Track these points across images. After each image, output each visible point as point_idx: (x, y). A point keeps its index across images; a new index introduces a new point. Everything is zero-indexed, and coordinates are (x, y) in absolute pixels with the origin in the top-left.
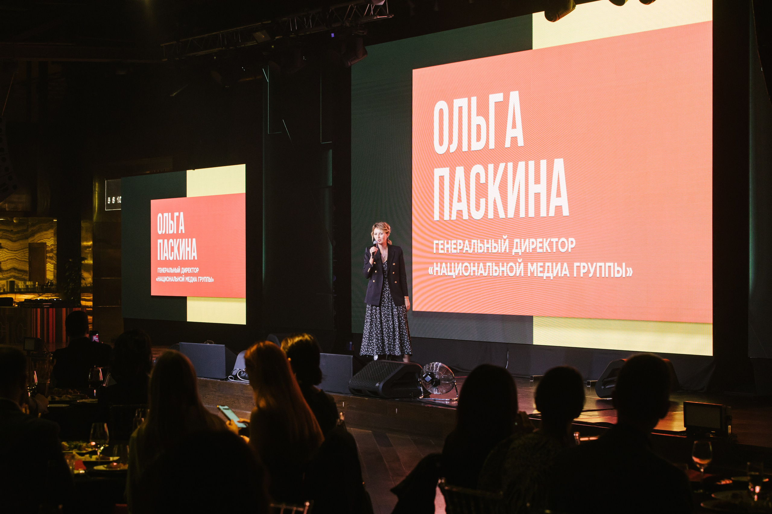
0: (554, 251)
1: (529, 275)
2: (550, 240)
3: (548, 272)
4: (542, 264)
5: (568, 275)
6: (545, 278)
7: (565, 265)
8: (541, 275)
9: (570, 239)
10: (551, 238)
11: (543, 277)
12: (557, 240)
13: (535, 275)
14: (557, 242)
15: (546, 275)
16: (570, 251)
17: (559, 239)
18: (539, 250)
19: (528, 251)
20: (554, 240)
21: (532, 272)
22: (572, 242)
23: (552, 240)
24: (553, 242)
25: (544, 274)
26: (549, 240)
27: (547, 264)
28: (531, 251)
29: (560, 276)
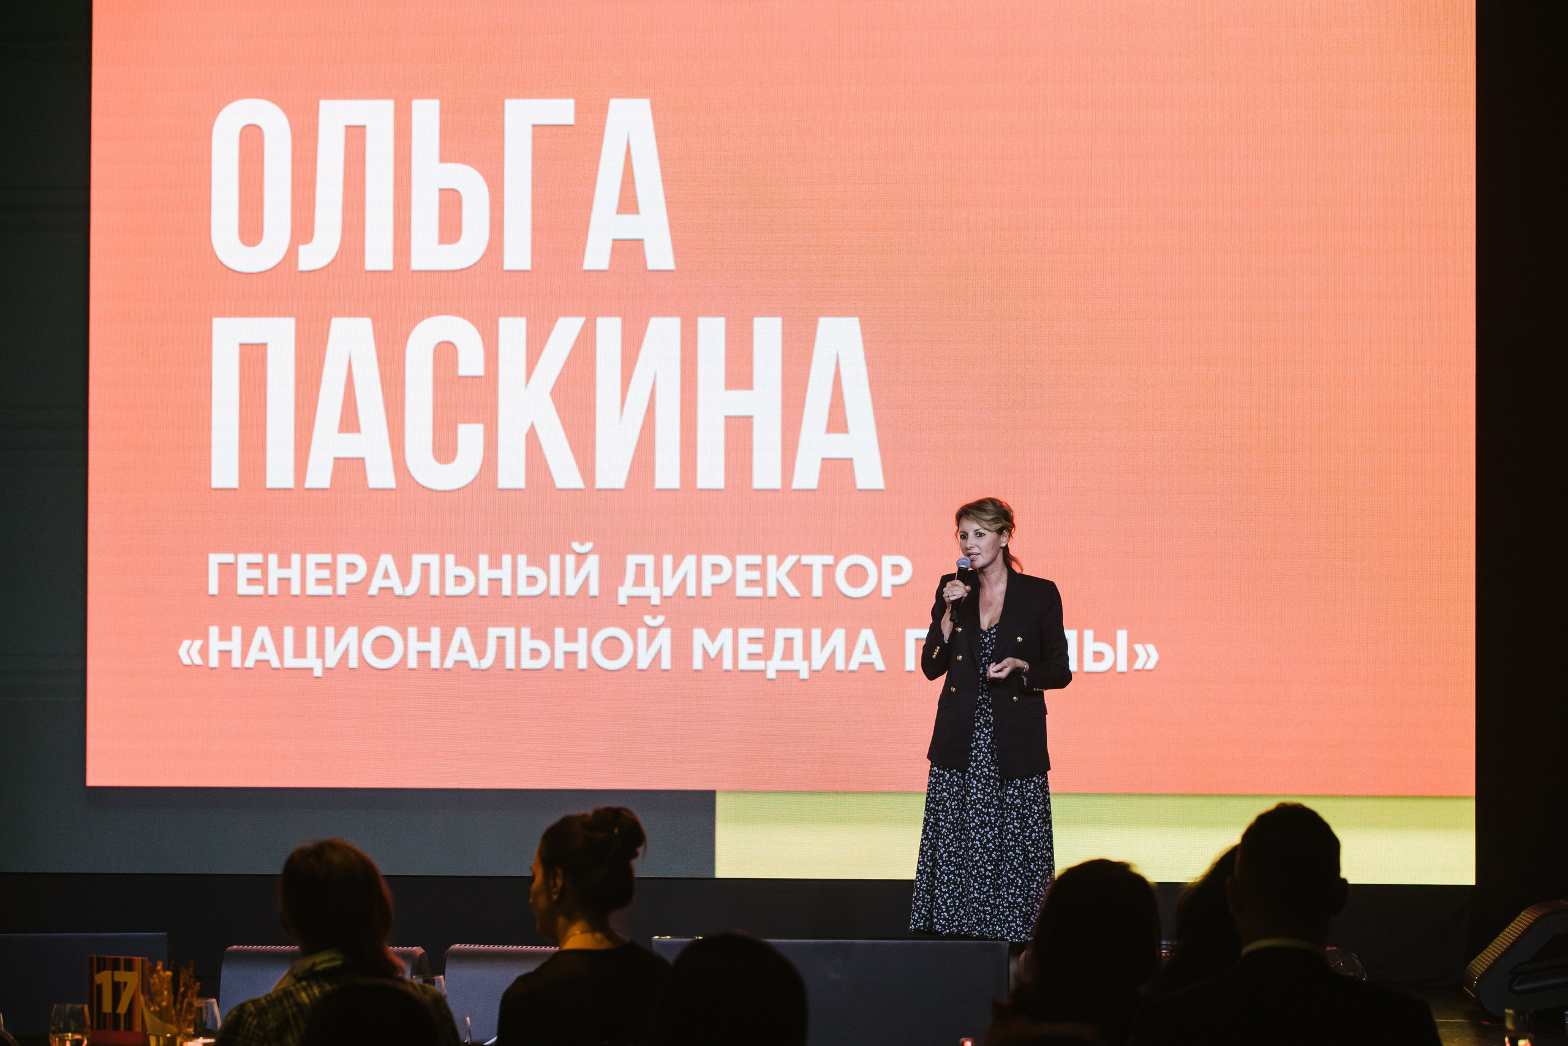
0: (817, 590)
1: (698, 663)
2: (799, 561)
3: (788, 655)
4: (759, 633)
5: (880, 666)
6: (771, 674)
7: (867, 635)
8: (758, 665)
9: (888, 561)
10: (800, 556)
11: (763, 672)
12: (829, 560)
13: (727, 664)
14: (829, 571)
15: (773, 667)
16: (887, 592)
17: (837, 562)
18: (742, 590)
19: (691, 591)
20: (817, 562)
21: (713, 655)
22: (897, 569)
23: (806, 560)
24: (810, 566)
25: (769, 663)
26: (791, 560)
27: (781, 634)
28: (707, 591)
29: (840, 665)
